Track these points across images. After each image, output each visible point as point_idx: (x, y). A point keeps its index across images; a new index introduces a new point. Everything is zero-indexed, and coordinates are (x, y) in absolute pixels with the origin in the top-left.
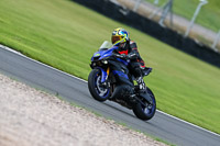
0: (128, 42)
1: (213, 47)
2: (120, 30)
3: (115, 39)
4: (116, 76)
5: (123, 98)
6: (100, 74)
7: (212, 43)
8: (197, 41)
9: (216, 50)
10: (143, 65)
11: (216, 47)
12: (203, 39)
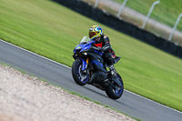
0: (102, 36)
1: (118, 16)
2: (95, 27)
3: (92, 34)
4: (94, 65)
5: (99, 83)
6: (81, 64)
7: (117, 13)
8: (105, 11)
9: (121, 18)
10: (114, 55)
11: (121, 16)
12: (110, 9)
